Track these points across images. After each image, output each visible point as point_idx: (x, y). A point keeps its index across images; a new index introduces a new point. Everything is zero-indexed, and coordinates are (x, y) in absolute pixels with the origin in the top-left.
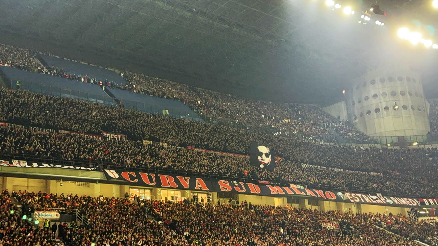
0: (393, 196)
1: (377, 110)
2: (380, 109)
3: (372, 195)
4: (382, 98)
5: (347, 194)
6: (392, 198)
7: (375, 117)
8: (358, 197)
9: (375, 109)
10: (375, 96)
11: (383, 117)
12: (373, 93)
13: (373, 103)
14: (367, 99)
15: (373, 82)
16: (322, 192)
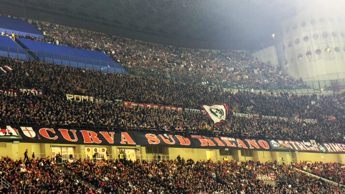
0: (326, 142)
1: (309, 53)
2: (312, 53)
3: (306, 141)
4: (313, 40)
5: (281, 142)
6: (325, 145)
7: (307, 61)
8: (291, 144)
9: (306, 52)
10: (306, 38)
11: (315, 60)
12: (304, 36)
13: (304, 46)
14: (298, 41)
15: (304, 24)
16: (255, 141)
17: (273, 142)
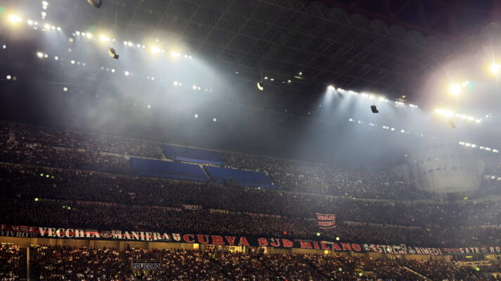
0: (417, 246)
3: (397, 245)
5: (372, 246)
6: (416, 248)
8: (382, 248)
16: (349, 244)
17: (366, 245)
